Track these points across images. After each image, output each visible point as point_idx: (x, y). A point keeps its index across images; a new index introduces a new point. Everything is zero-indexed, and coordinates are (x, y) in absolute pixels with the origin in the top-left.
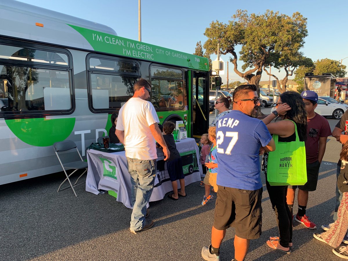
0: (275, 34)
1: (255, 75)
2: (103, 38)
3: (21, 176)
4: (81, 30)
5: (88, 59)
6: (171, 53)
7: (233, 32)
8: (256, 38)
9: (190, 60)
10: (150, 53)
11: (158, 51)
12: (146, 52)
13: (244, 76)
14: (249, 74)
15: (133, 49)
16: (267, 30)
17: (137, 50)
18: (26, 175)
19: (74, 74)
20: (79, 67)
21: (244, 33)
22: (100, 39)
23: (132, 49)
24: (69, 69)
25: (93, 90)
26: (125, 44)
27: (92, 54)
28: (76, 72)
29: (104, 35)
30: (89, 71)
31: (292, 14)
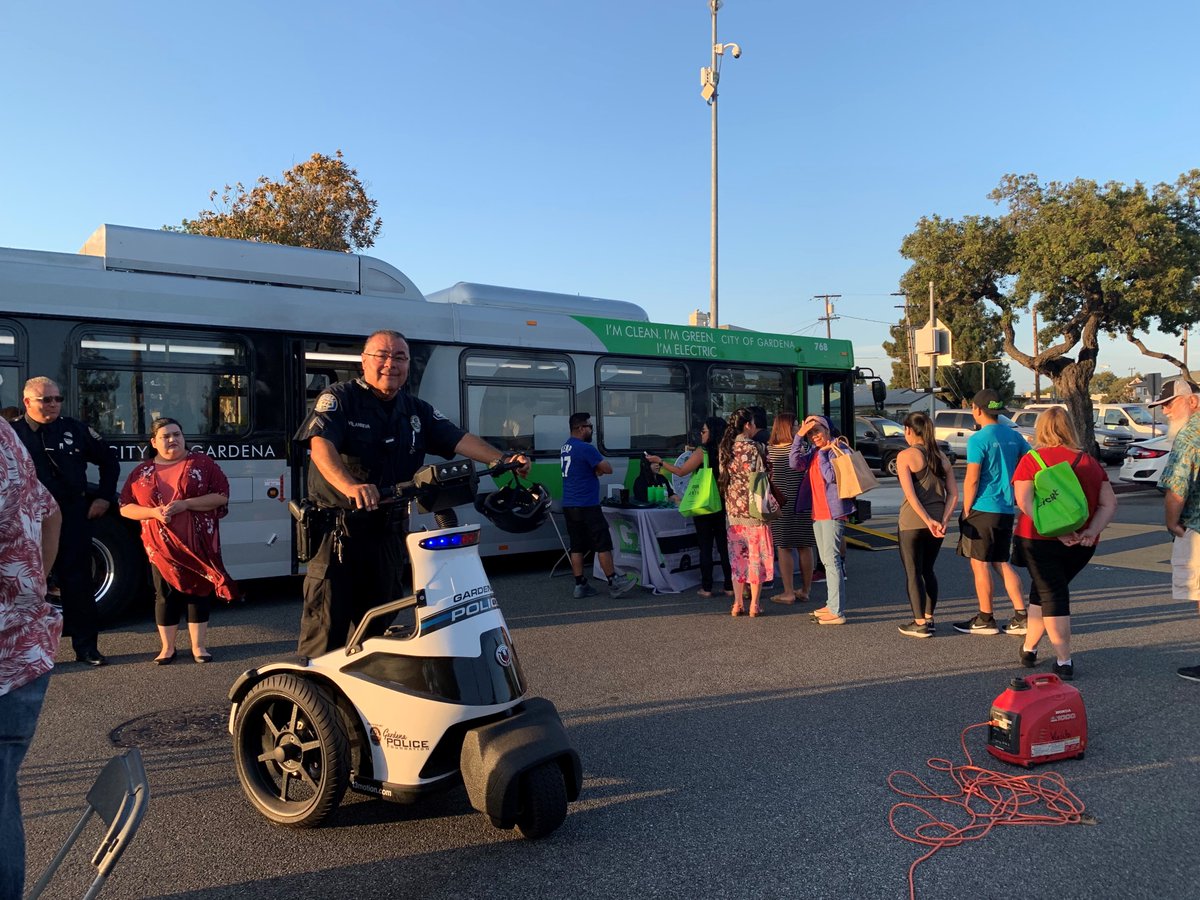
0: (1105, 246)
1: (1073, 361)
2: (623, 330)
3: (501, 548)
4: (588, 322)
5: (598, 366)
6: (755, 340)
7: (979, 246)
8: (1045, 260)
9: (800, 350)
10: (709, 344)
11: (725, 339)
12: (701, 344)
13: (1037, 364)
14: (1054, 359)
15: (676, 341)
16: (1076, 237)
17: (684, 343)
18: (506, 547)
19: (578, 392)
20: (584, 382)
21: (1014, 245)
22: (617, 331)
23: (673, 343)
24: (570, 385)
25: (605, 418)
26: (661, 334)
27: (605, 358)
28: (579, 390)
29: (623, 324)
30: (599, 387)
31: (1177, 178)
